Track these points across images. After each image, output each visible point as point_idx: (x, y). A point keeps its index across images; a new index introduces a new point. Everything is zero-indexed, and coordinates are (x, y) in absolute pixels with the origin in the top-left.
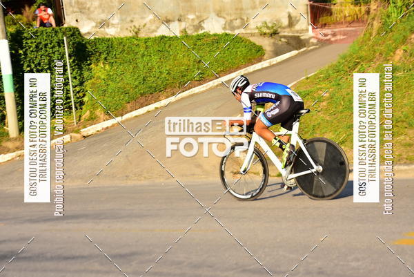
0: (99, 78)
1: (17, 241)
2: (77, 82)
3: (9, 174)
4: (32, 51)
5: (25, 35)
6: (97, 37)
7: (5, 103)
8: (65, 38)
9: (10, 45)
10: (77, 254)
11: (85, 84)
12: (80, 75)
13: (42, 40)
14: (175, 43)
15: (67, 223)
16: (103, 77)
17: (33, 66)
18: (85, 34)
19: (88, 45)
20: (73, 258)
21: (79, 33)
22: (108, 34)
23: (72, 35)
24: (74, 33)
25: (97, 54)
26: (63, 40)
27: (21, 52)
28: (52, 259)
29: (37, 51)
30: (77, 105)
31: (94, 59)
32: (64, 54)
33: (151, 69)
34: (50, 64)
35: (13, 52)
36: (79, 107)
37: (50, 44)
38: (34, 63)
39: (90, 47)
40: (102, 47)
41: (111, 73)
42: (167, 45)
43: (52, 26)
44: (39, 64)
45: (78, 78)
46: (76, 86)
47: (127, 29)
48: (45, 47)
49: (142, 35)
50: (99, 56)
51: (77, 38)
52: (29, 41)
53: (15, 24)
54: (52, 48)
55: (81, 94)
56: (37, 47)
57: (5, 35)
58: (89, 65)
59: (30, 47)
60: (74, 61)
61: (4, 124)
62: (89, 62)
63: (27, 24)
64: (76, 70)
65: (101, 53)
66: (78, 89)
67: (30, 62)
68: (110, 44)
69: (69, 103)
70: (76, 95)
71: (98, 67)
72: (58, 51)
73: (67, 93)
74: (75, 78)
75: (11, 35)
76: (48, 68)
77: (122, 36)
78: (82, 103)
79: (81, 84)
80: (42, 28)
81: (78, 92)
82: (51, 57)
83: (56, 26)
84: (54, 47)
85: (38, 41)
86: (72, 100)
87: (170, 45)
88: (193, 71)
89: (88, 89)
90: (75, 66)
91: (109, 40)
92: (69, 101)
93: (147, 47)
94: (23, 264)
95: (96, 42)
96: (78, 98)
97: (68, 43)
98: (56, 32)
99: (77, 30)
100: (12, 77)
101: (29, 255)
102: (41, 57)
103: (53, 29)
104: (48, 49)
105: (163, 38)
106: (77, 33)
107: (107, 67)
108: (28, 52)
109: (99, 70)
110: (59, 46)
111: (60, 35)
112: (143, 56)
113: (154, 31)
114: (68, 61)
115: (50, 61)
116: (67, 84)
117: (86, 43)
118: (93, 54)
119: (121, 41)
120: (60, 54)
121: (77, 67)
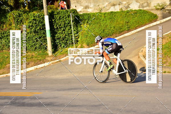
0: (84, 30)
1: (53, 98)
2: (75, 32)
3: (49, 71)
4: (58, 20)
5: (55, 13)
6: (84, 13)
7: (47, 42)
8: (71, 14)
9: (49, 18)
10: (77, 105)
11: (79, 33)
12: (77, 29)
13: (62, 15)
14: (117, 15)
15: (73, 91)
16: (86, 30)
17: (58, 26)
18: (79, 12)
19: (80, 17)
20: (75, 106)
21: (77, 12)
22: (88, 12)
23: (74, 13)
24: (75, 11)
25: (84, 20)
26: (70, 15)
27: (53, 20)
29: (59, 20)
30: (76, 42)
31: (82, 22)
33: (107, 26)
34: (64, 25)
35: (50, 20)
36: (76, 43)
37: (65, 16)
39: (81, 17)
40: (86, 17)
41: (90, 28)
42: (114, 16)
43: (65, 9)
44: (60, 25)
45: (76, 30)
46: (75, 34)
47: (96, 9)
48: (63, 18)
49: (103, 12)
50: (85, 21)
51: (76, 14)
52: (57, 16)
53: (51, 9)
54: (65, 18)
55: (77, 37)
56: (59, 18)
57: (47, 14)
58: (80, 25)
59: (57, 18)
60: (74, 24)
61: (47, 50)
62: (80, 24)
63: (56, 9)
64: (75, 28)
65: (85, 20)
66: (76, 35)
67: (57, 24)
68: (89, 16)
69: (72, 41)
72: (68, 19)
73: (72, 37)
74: (75, 30)
75: (50, 13)
76: (64, 27)
77: (94, 12)
78: (77, 41)
79: (77, 33)
80: (62, 10)
81: (76, 37)
82: (65, 22)
84: (66, 18)
85: (60, 15)
86: (74, 40)
87: (115, 16)
88: (125, 26)
89: (80, 35)
90: (75, 25)
91: (89, 14)
93: (105, 17)
94: (56, 108)
95: (83, 15)
96: (76, 39)
97: (72, 16)
98: (67, 11)
99: (76, 10)
100: (49, 31)
101: (58, 104)
102: (61, 22)
103: (66, 10)
104: (64, 19)
105: (112, 12)
107: (88, 26)
108: (56, 20)
109: (85, 27)
110: (69, 17)
111: (69, 13)
112: (103, 20)
113: (108, 10)
114: (72, 23)
115: (65, 24)
116: (71, 33)
117: (79, 16)
118: (82, 20)
119: (94, 14)
120: (69, 21)
121: (75, 26)
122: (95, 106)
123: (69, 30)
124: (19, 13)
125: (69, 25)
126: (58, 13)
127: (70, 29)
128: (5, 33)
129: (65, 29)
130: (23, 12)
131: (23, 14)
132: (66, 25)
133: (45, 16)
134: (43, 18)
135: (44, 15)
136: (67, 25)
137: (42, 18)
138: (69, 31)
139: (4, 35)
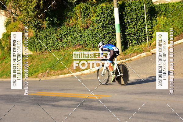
0: (160, 24)
1: (123, 102)
2: (149, 27)
4: (129, 12)
5: (126, 5)
6: (161, 3)
7: (116, 38)
8: (145, 5)
9: (119, 10)
10: (152, 111)
11: (154, 27)
12: (151, 23)
15: (146, 96)
16: (163, 23)
17: (129, 19)
18: (155, 2)
19: (156, 8)
20: (151, 113)
21: (152, 2)
22: (166, 2)
23: (148, 3)
24: (149, 2)
25: (161, 12)
26: (144, 6)
27: (124, 13)
28: (140, 112)
29: (131, 12)
30: (149, 38)
31: (158, 15)
32: (144, 13)
34: (137, 18)
35: (121, 13)
36: (150, 39)
37: (138, 8)
38: (129, 18)
39: (156, 9)
40: (163, 8)
41: (167, 21)
44: (132, 18)
45: (150, 24)
46: (149, 29)
48: (135, 10)
50: (161, 13)
51: (151, 4)
52: (128, 8)
55: (151, 33)
56: (131, 10)
57: (117, 6)
58: (156, 18)
59: (128, 11)
60: (148, 16)
62: (156, 16)
64: (149, 21)
66: (150, 30)
67: (127, 18)
68: (167, 6)
69: (145, 37)
70: (149, 33)
71: (161, 19)
72: (141, 12)
73: (145, 32)
74: (149, 24)
75: (120, 5)
76: (136, 20)
77: (174, 2)
78: (152, 37)
79: (152, 27)
80: (134, 1)
81: (150, 32)
82: (137, 15)
84: (139, 10)
85: (132, 7)
86: (147, 35)
89: (155, 30)
90: (149, 18)
91: (167, 4)
92: (145, 36)
94: (127, 114)
95: (160, 6)
96: (150, 35)
97: (146, 8)
98: (141, 2)
100: (119, 25)
101: (129, 109)
102: (133, 15)
104: (136, 11)
106: (151, 2)
107: (165, 18)
108: (127, 13)
109: (161, 20)
110: (142, 9)
111: (142, 4)
114: (146, 16)
115: (137, 17)
116: (144, 28)
117: (155, 7)
118: (158, 12)
119: (173, 4)
120: (142, 13)
121: (150, 19)
123: (142, 24)
124: (86, 6)
125: (142, 19)
126: (129, 5)
127: (143, 23)
128: (71, 28)
129: (138, 23)
130: (91, 4)
131: (90, 7)
132: (138, 18)
133: (114, 9)
134: (112, 11)
135: (113, 8)
136: (140, 19)
137: (111, 11)
138: (142, 25)
139: (70, 31)
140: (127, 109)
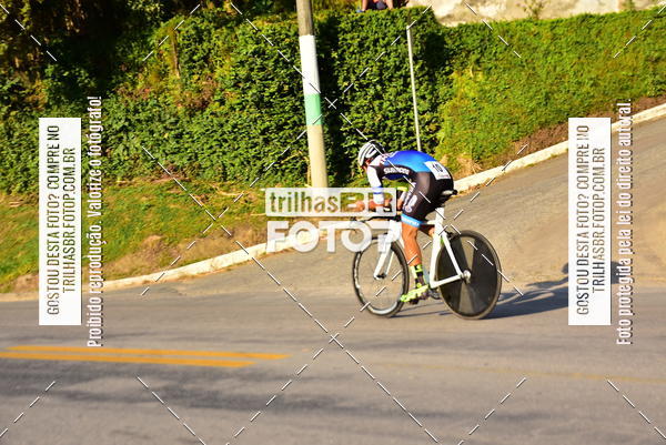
0: (464, 97)
1: (331, 379)
2: (426, 105)
3: (313, 265)
4: (353, 53)
5: (342, 25)
6: (464, 23)
7: (307, 144)
8: (408, 28)
9: (317, 44)
11: (441, 107)
12: (431, 93)
13: (370, 32)
14: (609, 27)
15: (413, 353)
16: (471, 95)
17: (353, 78)
18: (443, 19)
19: (447, 39)
21: (433, 18)
22: (483, 17)
23: (420, 22)
24: (424, 17)
25: (464, 54)
26: (406, 31)
27: (335, 55)
28: (390, 414)
29: (360, 53)
30: (426, 146)
31: (456, 63)
32: (406, 55)
33: (561, 77)
34: (381, 75)
35: (323, 56)
36: (428, 150)
37: (383, 39)
38: (354, 73)
39: (450, 42)
40: (471, 41)
41: (487, 88)
42: (594, 32)
43: (387, 6)
44: (364, 75)
45: (428, 97)
46: (424, 112)
47: (518, 5)
48: (375, 45)
49: (547, 15)
50: (467, 56)
51: (429, 26)
52: (349, 36)
53: (327, 8)
54: (385, 46)
55: (433, 127)
56: (361, 45)
57: (310, 28)
58: (447, 74)
59: (349, 46)
60: (421, 69)
61: (306, 180)
62: (447, 68)
63: (346, 6)
64: (425, 85)
65: (469, 52)
66: (427, 117)
67: (348, 73)
68: (484, 33)
69: (411, 142)
70: (423, 128)
71: (464, 77)
72: (396, 51)
73: (409, 125)
74: (423, 97)
75: (320, 25)
76: (378, 82)
77: (509, 18)
78: (434, 143)
79: (434, 108)
80: (370, 12)
81: (428, 123)
82: (383, 62)
83: (394, 6)
84: (388, 44)
85: (363, 34)
86: (418, 136)
87: (600, 32)
88: (645, 79)
89: (446, 118)
90: (423, 76)
91: (484, 27)
92: (411, 138)
93: (554, 38)
94: (345, 420)
95: (461, 32)
96: (428, 133)
97: (413, 37)
98: (394, 17)
99: (430, 12)
100: (318, 99)
101: (352, 404)
102: (367, 63)
103: (389, 12)
104: (378, 48)
105: (585, 18)
106: (429, 17)
107: (480, 77)
108: (347, 55)
109: (465, 82)
110: (398, 42)
111: (400, 23)
112: (547, 53)
113: (571, 6)
114: (412, 68)
115: (382, 69)
116: (408, 109)
117: (443, 35)
118: (455, 54)
119: (506, 28)
120: (398, 57)
121: (426, 77)
122: (513, 418)
123: (399, 94)
124: (196, 28)
125: (401, 75)
126: (356, 25)
127: (405, 91)
128: (140, 107)
129: (384, 91)
130: (214, 19)
131: (213, 31)
132: (386, 75)
133: (301, 39)
134: (294, 48)
135: (297, 34)
136: (392, 76)
137: (289, 45)
138: (399, 98)
139: (137, 116)
140: (343, 404)
